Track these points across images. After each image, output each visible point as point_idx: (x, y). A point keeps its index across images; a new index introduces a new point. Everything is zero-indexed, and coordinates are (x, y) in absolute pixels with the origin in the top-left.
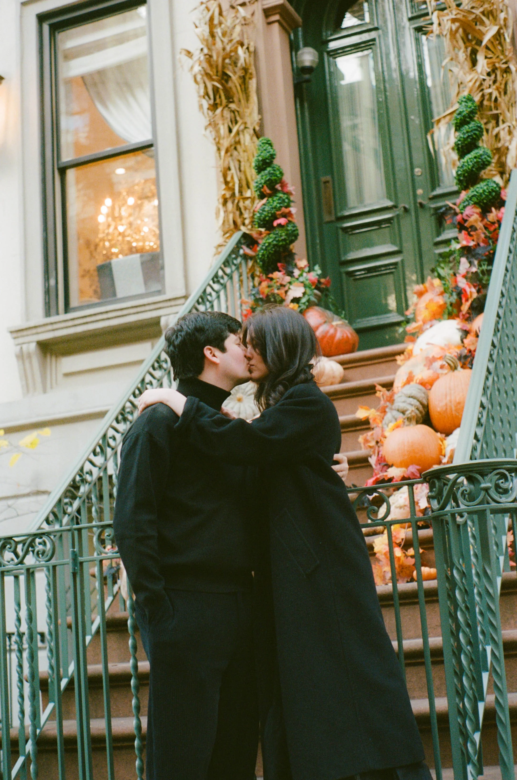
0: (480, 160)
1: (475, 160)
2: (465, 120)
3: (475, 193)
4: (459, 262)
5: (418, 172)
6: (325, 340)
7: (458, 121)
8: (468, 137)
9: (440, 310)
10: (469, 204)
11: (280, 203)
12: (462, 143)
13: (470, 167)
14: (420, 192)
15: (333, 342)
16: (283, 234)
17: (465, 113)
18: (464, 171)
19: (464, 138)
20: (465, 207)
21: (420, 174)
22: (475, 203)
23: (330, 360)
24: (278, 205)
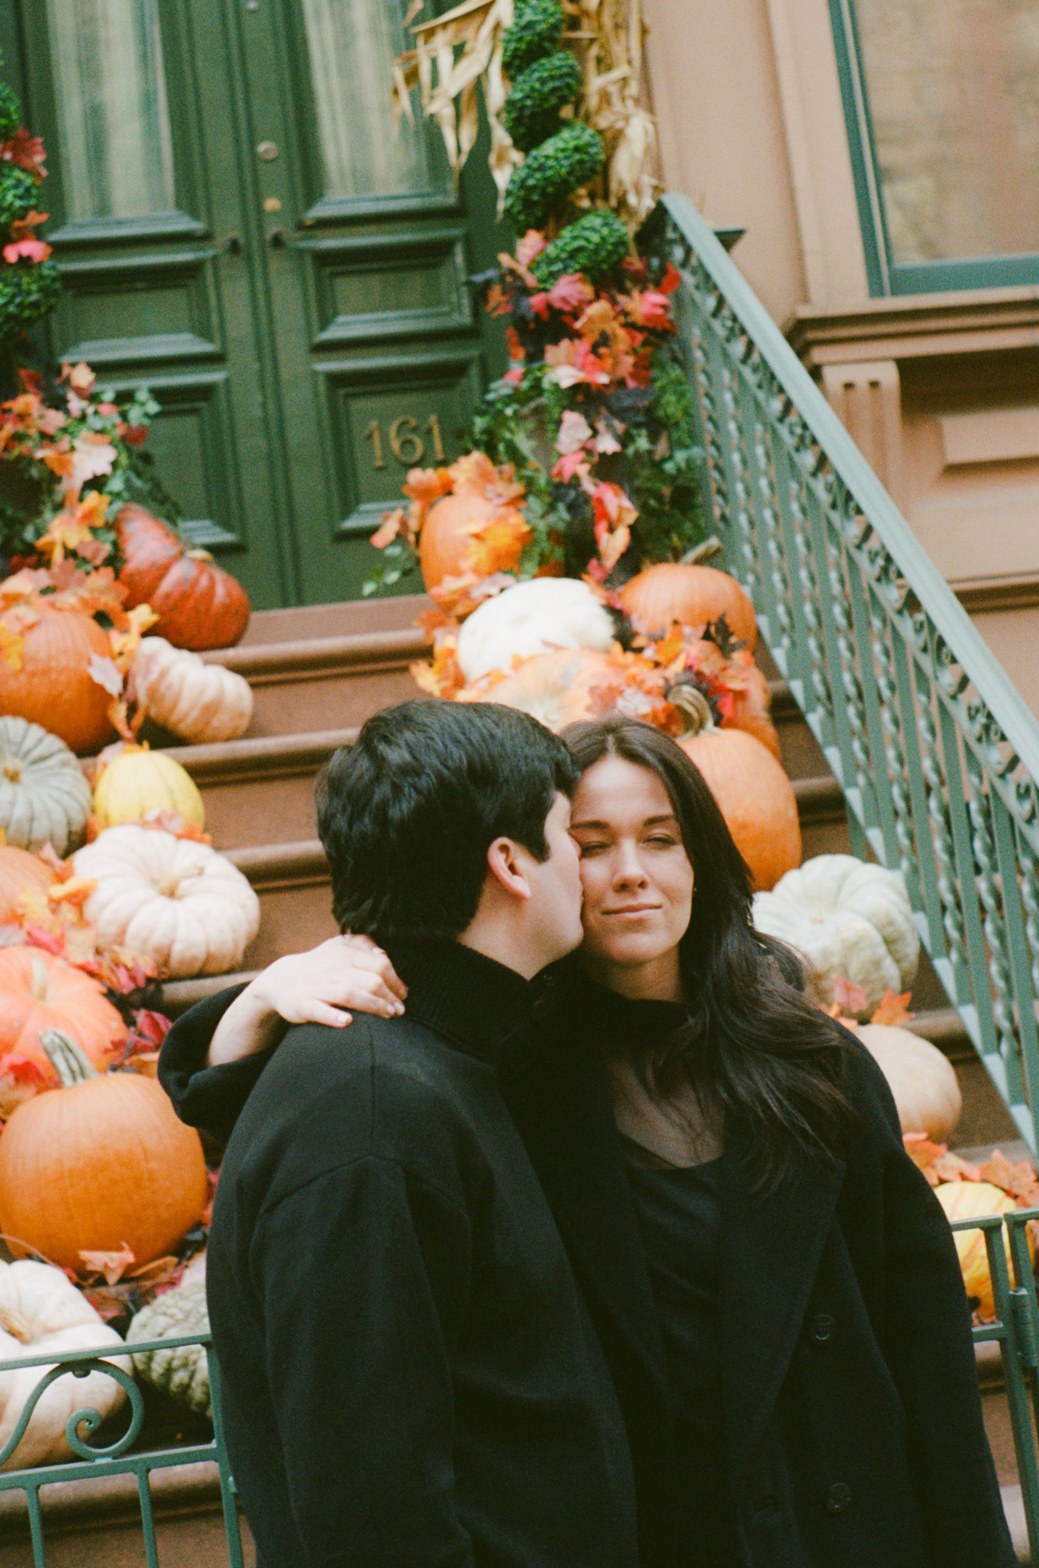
0: (586, 157)
1: (577, 157)
2: (540, 45)
3: (581, 243)
4: (559, 423)
5: (266, 151)
6: (190, 603)
7: (523, 46)
8: (554, 90)
9: (518, 546)
10: (565, 269)
11: (20, 197)
12: (533, 106)
13: (564, 171)
14: (272, 204)
15: (208, 609)
16: (34, 287)
17: (542, 27)
18: (545, 179)
19: (540, 92)
20: (554, 276)
21: (271, 156)
22: (584, 270)
23: (207, 663)
24: (18, 203)
